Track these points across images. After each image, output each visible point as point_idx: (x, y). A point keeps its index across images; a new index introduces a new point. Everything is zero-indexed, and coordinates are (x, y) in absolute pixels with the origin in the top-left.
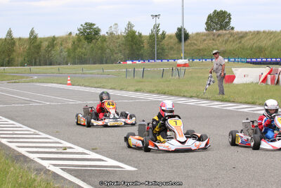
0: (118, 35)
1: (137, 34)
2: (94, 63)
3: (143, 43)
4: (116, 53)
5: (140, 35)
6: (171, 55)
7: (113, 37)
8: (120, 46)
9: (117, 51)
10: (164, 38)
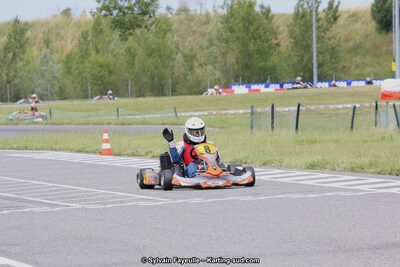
0: (207, 15)
1: (257, 9)
2: (140, 94)
3: (275, 34)
4: (200, 65)
5: (267, 12)
6: (357, 66)
7: (191, 19)
8: (211, 43)
9: (202, 60)
10: (335, 19)
